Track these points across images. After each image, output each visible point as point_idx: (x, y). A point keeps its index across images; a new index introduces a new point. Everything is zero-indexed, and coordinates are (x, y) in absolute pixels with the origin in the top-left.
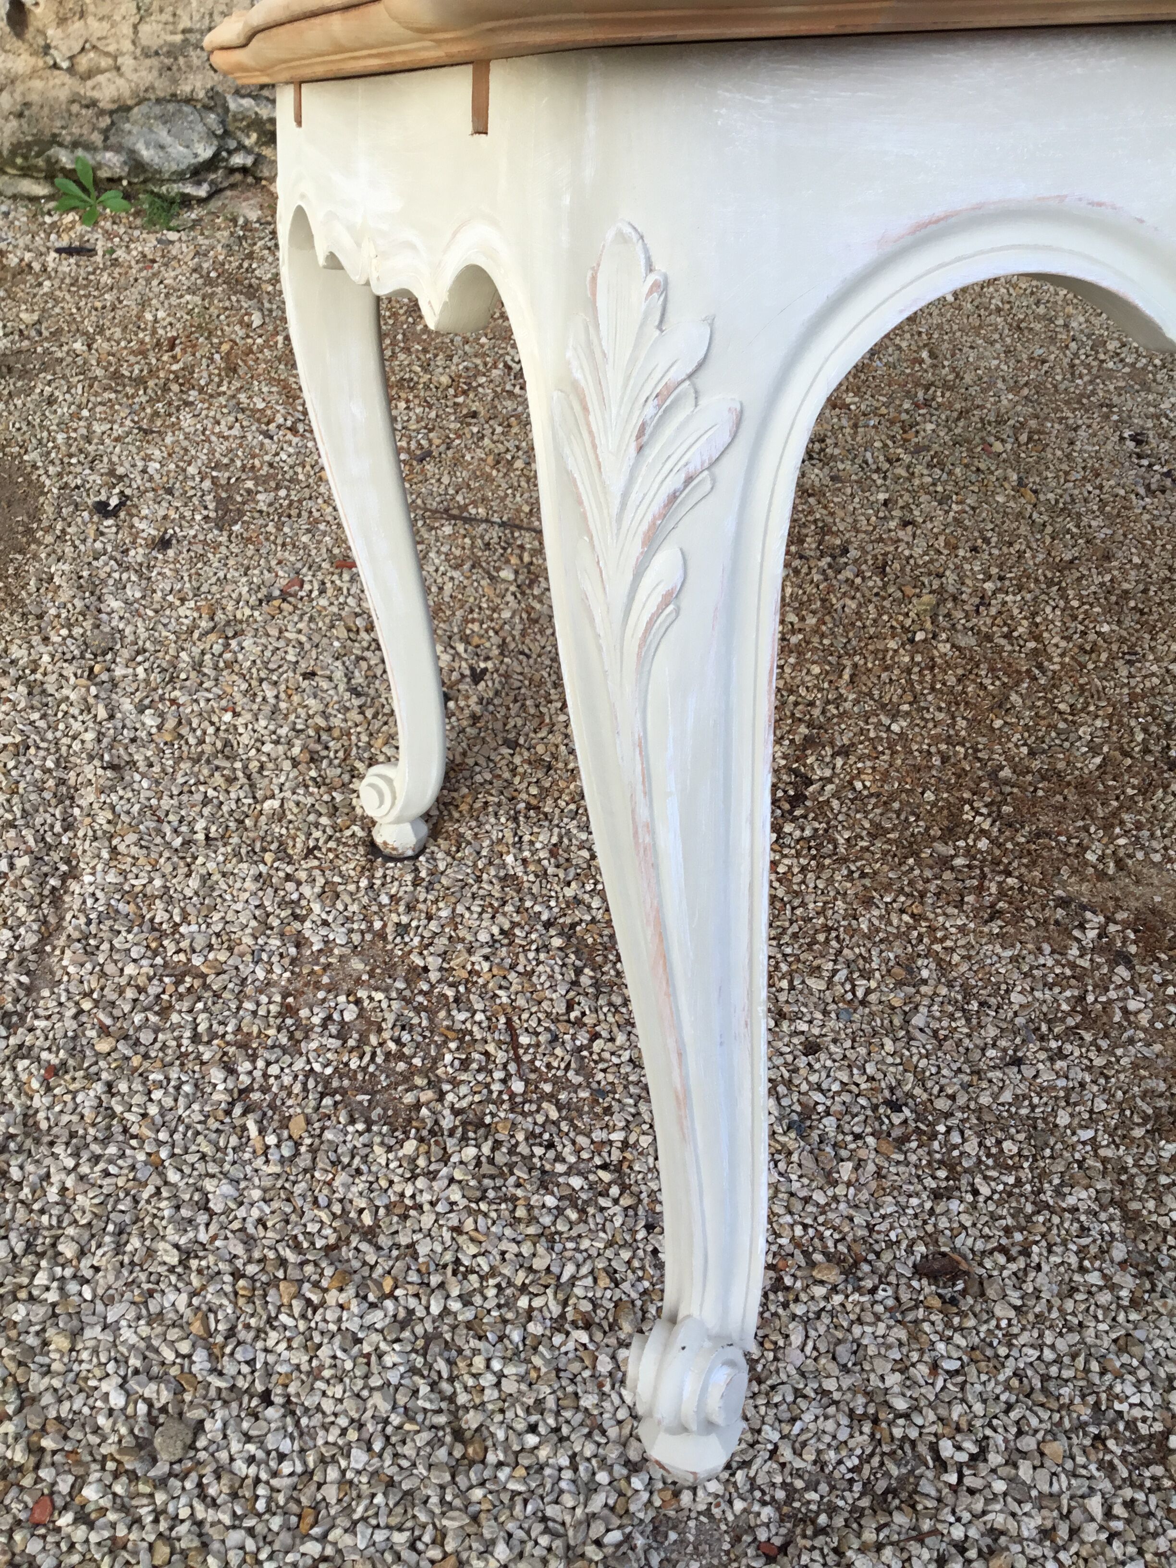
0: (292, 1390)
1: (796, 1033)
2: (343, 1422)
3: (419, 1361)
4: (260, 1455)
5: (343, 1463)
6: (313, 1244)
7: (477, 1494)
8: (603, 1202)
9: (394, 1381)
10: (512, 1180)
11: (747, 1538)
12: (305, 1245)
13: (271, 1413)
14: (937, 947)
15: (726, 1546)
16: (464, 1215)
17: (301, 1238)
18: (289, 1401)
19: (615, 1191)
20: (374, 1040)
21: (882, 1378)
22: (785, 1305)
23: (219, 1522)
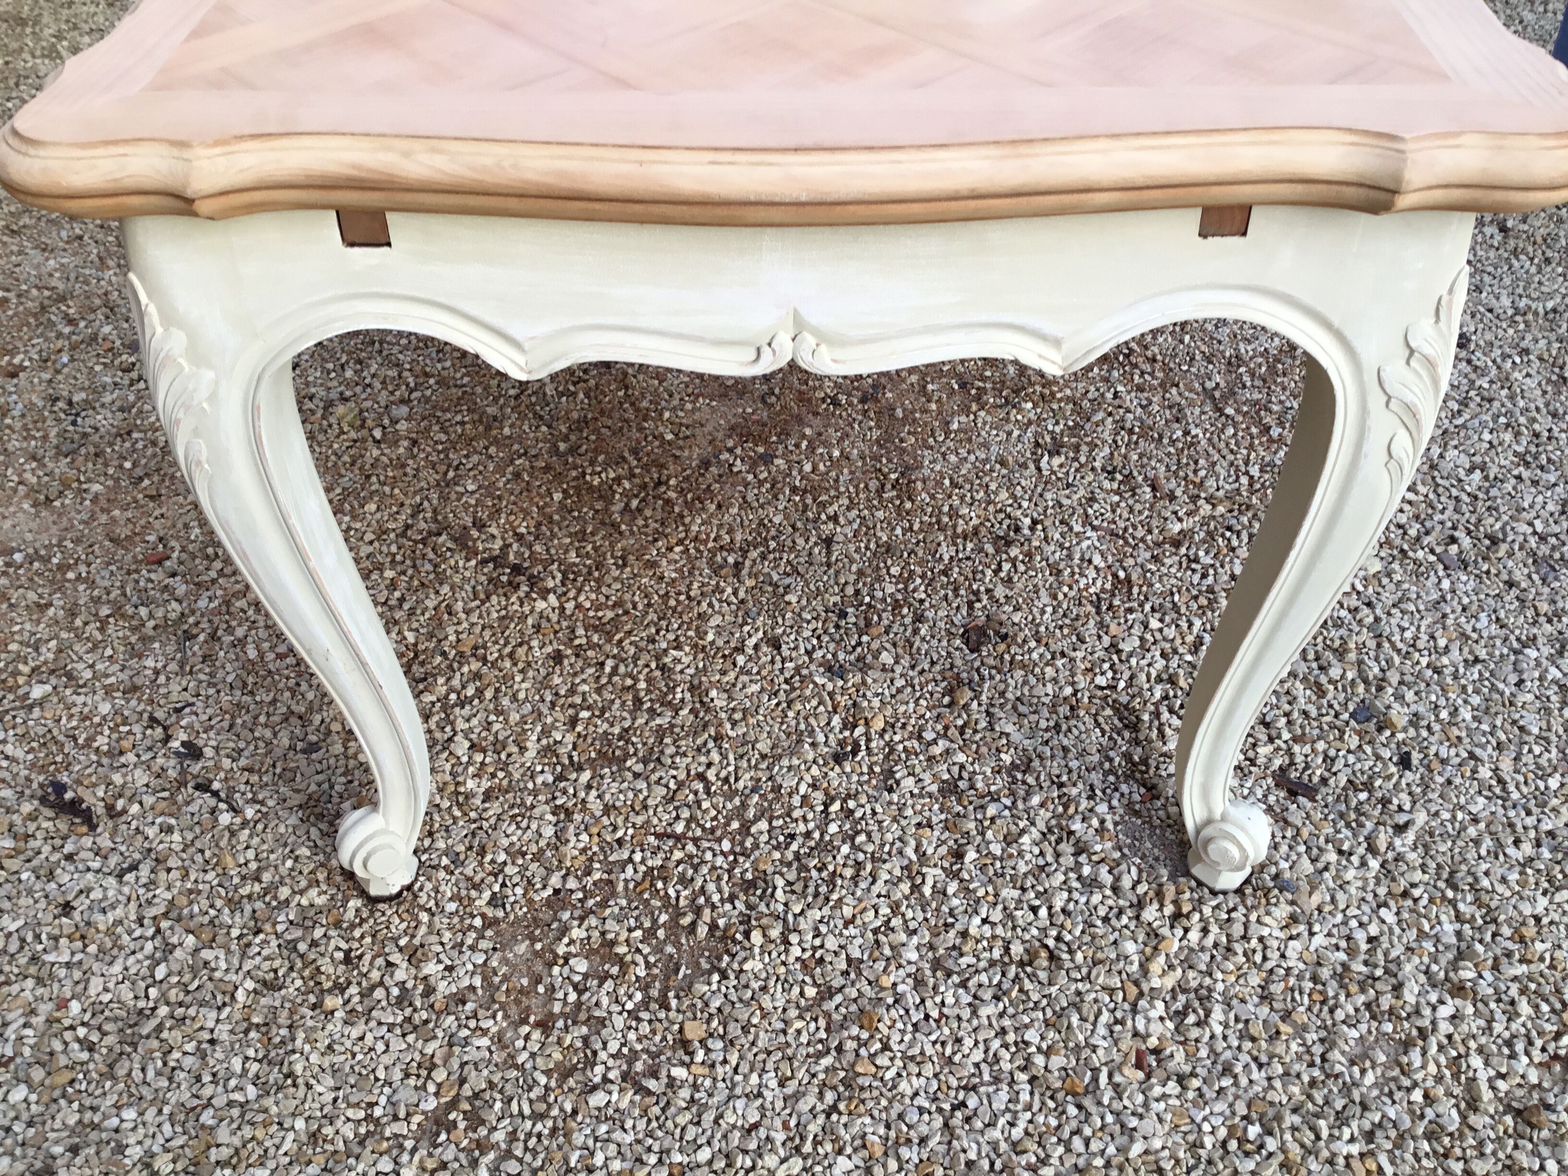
0: (954, 1083)
1: (756, 647)
2: (996, 1044)
3: (956, 979)
4: (1008, 1116)
5: (1033, 1049)
6: (821, 1041)
7: (1079, 956)
8: (858, 814)
9: (970, 999)
10: (814, 873)
11: (1137, 807)
12: (820, 1047)
13: (972, 1102)
14: (711, 545)
15: (1139, 822)
16: (838, 913)
17: (811, 1050)
18: (965, 1088)
19: (851, 804)
20: (622, 949)
21: (1047, 695)
22: (975, 731)
23: (1061, 1158)
